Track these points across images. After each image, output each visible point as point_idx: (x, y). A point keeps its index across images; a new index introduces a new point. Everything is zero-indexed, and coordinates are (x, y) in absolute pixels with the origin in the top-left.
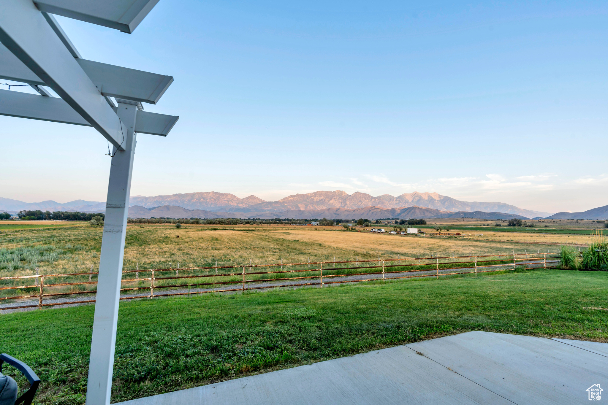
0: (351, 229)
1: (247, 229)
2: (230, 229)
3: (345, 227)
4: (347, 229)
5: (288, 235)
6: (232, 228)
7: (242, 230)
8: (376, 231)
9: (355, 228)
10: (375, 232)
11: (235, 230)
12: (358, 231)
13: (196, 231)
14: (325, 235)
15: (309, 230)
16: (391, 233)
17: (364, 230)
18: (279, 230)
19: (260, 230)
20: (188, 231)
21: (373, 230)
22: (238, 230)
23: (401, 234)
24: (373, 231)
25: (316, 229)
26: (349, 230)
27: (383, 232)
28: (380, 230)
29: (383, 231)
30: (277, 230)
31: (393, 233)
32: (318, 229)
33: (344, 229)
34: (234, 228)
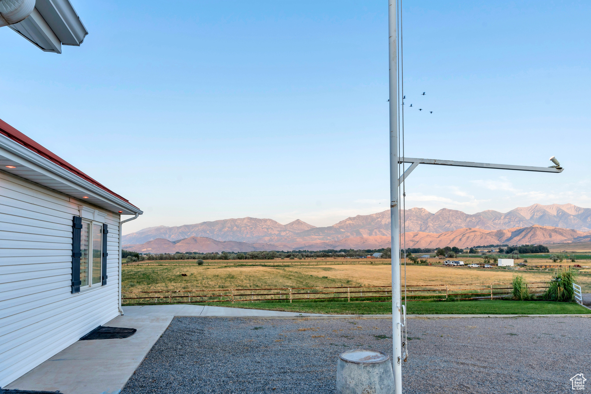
0: (420, 262)
1: (282, 264)
2: (260, 265)
3: (411, 259)
4: (415, 262)
5: (329, 270)
6: (263, 264)
7: (274, 266)
8: (451, 263)
9: (426, 261)
10: (449, 265)
11: (265, 266)
12: (431, 265)
13: (219, 268)
14: (381, 271)
15: (361, 264)
16: (471, 266)
17: (439, 262)
18: (321, 265)
19: (297, 265)
20: (209, 268)
21: (447, 262)
22: (269, 266)
24: (446, 264)
25: (372, 263)
26: (418, 263)
27: (461, 265)
28: (457, 262)
29: (462, 263)
30: (319, 265)
31: (474, 266)
32: (374, 263)
33: (412, 262)
34: (266, 264)
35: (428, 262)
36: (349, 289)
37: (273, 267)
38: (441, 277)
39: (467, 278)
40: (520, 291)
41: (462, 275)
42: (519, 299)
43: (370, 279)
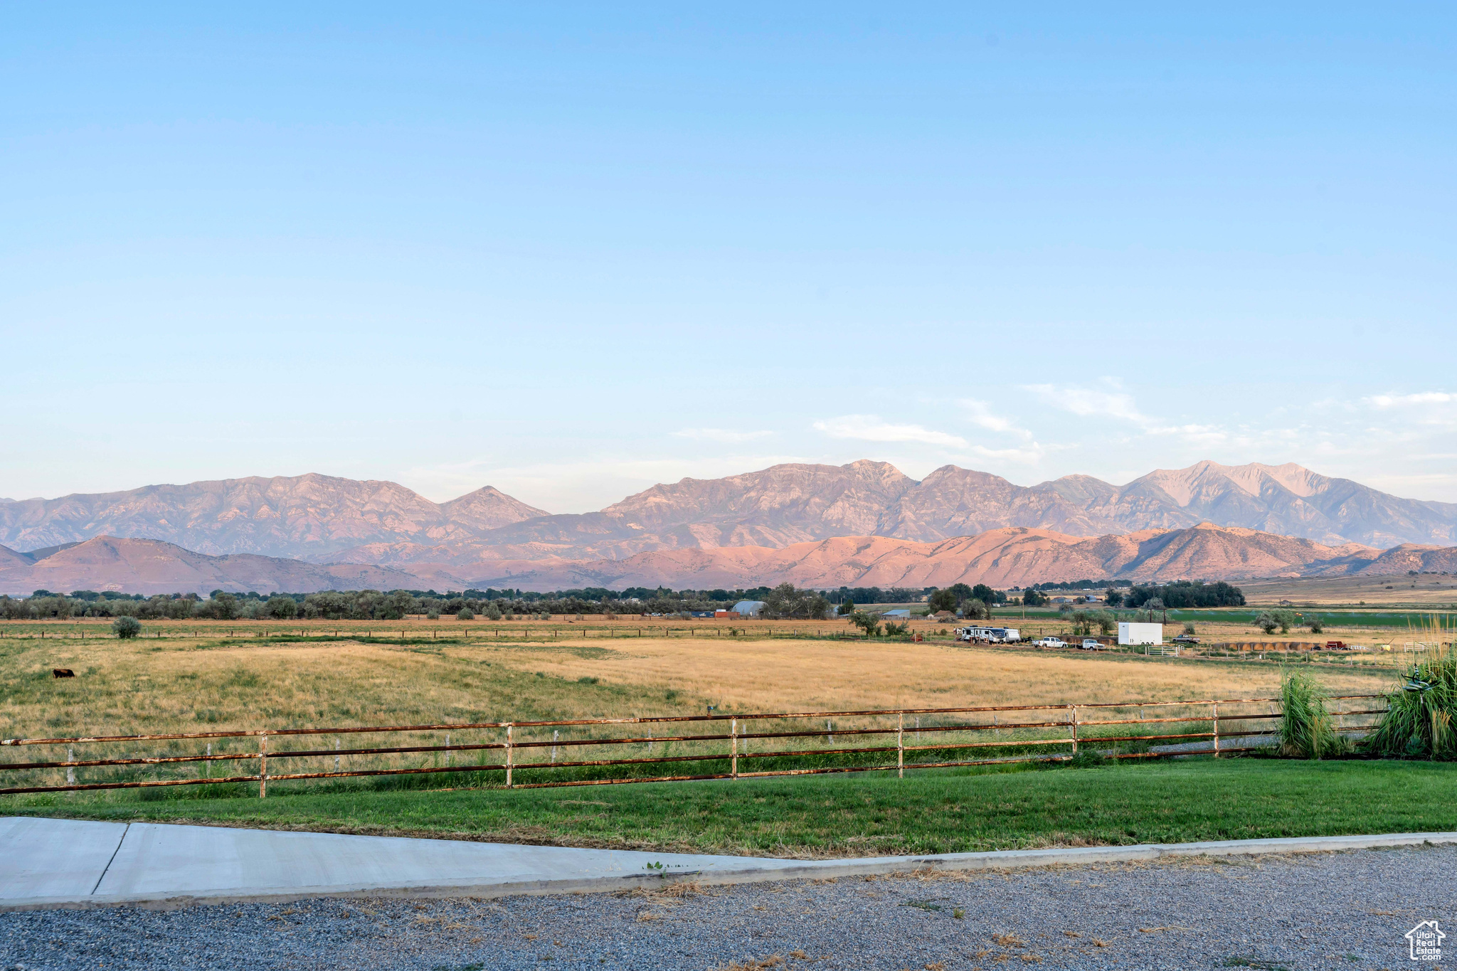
0: (884, 631)
1: (431, 634)
2: (354, 638)
3: (858, 620)
4: (869, 631)
5: (596, 657)
6: (365, 635)
7: (403, 642)
8: (983, 636)
9: (903, 627)
10: (976, 642)
11: (373, 641)
12: (918, 639)
13: (198, 647)
14: (769, 658)
15: (699, 636)
16: (1042, 643)
17: (944, 633)
18: (568, 638)
19: (487, 639)
20: (159, 649)
21: (969, 632)
23: (1080, 647)
24: (968, 637)
25: (734, 633)
26: (878, 634)
27: (1011, 642)
28: (1000, 633)
29: (1013, 634)
30: (562, 639)
31: (1049, 643)
32: (740, 633)
33: (859, 631)
34: (374, 634)
35: (909, 630)
36: (734, 722)
37: (398, 647)
38: (963, 678)
39: (1043, 683)
40: (1309, 726)
41: (1022, 671)
42: (1307, 754)
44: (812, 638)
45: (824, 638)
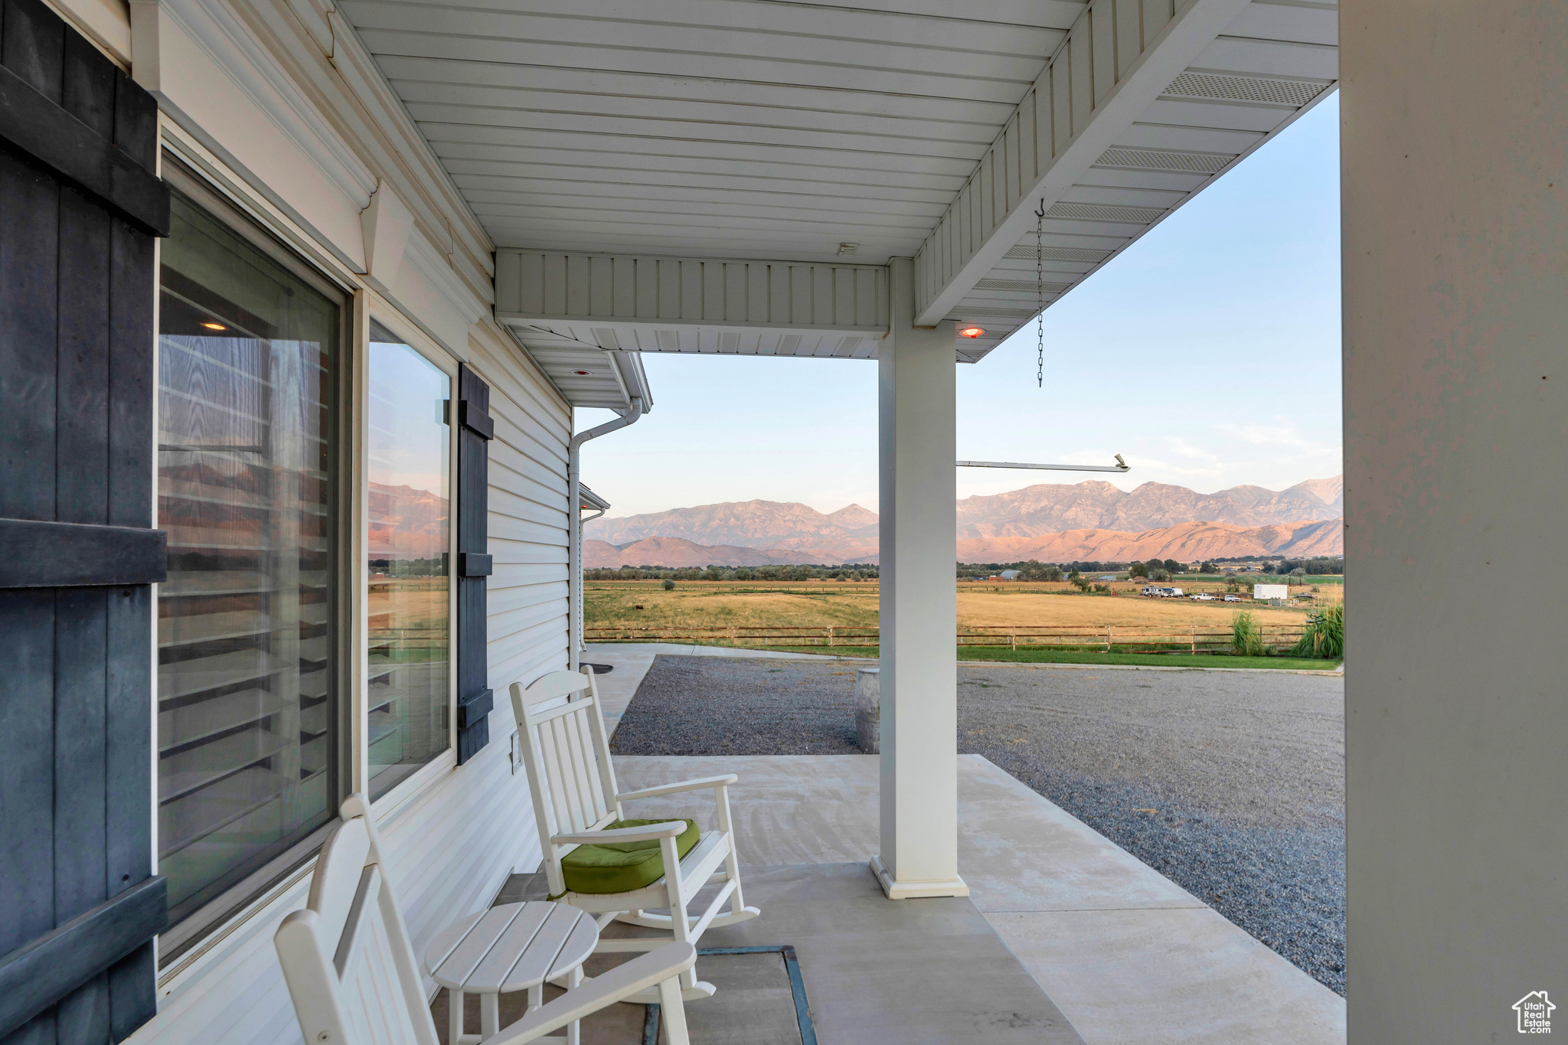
0: (1093, 589)
1: (821, 589)
2: (780, 591)
3: (1077, 583)
4: (1084, 589)
7: (806, 594)
8: (1157, 592)
9: (1107, 586)
10: (1152, 596)
11: (790, 593)
12: (1116, 594)
13: (703, 595)
14: (1013, 604)
15: (975, 591)
16: (1196, 597)
17: (1134, 590)
19: (851, 592)
20: (684, 596)
21: (1148, 590)
22: (797, 593)
23: (1223, 600)
24: (1147, 593)
25: (997, 590)
26: (1089, 591)
27: (1176, 597)
28: (1169, 591)
29: (1178, 591)
31: (1202, 597)
32: (1001, 590)
33: (1077, 589)
34: (791, 589)
35: (1110, 588)
37: (803, 596)
38: (1131, 617)
39: (1181, 621)
40: (1245, 640)
41: (1173, 614)
42: (1244, 654)
43: (988, 620)
44: (1046, 593)
45: (1053, 593)
